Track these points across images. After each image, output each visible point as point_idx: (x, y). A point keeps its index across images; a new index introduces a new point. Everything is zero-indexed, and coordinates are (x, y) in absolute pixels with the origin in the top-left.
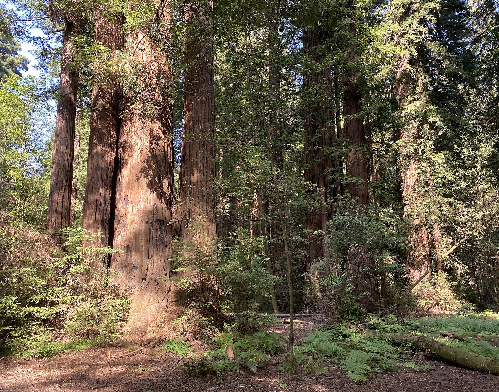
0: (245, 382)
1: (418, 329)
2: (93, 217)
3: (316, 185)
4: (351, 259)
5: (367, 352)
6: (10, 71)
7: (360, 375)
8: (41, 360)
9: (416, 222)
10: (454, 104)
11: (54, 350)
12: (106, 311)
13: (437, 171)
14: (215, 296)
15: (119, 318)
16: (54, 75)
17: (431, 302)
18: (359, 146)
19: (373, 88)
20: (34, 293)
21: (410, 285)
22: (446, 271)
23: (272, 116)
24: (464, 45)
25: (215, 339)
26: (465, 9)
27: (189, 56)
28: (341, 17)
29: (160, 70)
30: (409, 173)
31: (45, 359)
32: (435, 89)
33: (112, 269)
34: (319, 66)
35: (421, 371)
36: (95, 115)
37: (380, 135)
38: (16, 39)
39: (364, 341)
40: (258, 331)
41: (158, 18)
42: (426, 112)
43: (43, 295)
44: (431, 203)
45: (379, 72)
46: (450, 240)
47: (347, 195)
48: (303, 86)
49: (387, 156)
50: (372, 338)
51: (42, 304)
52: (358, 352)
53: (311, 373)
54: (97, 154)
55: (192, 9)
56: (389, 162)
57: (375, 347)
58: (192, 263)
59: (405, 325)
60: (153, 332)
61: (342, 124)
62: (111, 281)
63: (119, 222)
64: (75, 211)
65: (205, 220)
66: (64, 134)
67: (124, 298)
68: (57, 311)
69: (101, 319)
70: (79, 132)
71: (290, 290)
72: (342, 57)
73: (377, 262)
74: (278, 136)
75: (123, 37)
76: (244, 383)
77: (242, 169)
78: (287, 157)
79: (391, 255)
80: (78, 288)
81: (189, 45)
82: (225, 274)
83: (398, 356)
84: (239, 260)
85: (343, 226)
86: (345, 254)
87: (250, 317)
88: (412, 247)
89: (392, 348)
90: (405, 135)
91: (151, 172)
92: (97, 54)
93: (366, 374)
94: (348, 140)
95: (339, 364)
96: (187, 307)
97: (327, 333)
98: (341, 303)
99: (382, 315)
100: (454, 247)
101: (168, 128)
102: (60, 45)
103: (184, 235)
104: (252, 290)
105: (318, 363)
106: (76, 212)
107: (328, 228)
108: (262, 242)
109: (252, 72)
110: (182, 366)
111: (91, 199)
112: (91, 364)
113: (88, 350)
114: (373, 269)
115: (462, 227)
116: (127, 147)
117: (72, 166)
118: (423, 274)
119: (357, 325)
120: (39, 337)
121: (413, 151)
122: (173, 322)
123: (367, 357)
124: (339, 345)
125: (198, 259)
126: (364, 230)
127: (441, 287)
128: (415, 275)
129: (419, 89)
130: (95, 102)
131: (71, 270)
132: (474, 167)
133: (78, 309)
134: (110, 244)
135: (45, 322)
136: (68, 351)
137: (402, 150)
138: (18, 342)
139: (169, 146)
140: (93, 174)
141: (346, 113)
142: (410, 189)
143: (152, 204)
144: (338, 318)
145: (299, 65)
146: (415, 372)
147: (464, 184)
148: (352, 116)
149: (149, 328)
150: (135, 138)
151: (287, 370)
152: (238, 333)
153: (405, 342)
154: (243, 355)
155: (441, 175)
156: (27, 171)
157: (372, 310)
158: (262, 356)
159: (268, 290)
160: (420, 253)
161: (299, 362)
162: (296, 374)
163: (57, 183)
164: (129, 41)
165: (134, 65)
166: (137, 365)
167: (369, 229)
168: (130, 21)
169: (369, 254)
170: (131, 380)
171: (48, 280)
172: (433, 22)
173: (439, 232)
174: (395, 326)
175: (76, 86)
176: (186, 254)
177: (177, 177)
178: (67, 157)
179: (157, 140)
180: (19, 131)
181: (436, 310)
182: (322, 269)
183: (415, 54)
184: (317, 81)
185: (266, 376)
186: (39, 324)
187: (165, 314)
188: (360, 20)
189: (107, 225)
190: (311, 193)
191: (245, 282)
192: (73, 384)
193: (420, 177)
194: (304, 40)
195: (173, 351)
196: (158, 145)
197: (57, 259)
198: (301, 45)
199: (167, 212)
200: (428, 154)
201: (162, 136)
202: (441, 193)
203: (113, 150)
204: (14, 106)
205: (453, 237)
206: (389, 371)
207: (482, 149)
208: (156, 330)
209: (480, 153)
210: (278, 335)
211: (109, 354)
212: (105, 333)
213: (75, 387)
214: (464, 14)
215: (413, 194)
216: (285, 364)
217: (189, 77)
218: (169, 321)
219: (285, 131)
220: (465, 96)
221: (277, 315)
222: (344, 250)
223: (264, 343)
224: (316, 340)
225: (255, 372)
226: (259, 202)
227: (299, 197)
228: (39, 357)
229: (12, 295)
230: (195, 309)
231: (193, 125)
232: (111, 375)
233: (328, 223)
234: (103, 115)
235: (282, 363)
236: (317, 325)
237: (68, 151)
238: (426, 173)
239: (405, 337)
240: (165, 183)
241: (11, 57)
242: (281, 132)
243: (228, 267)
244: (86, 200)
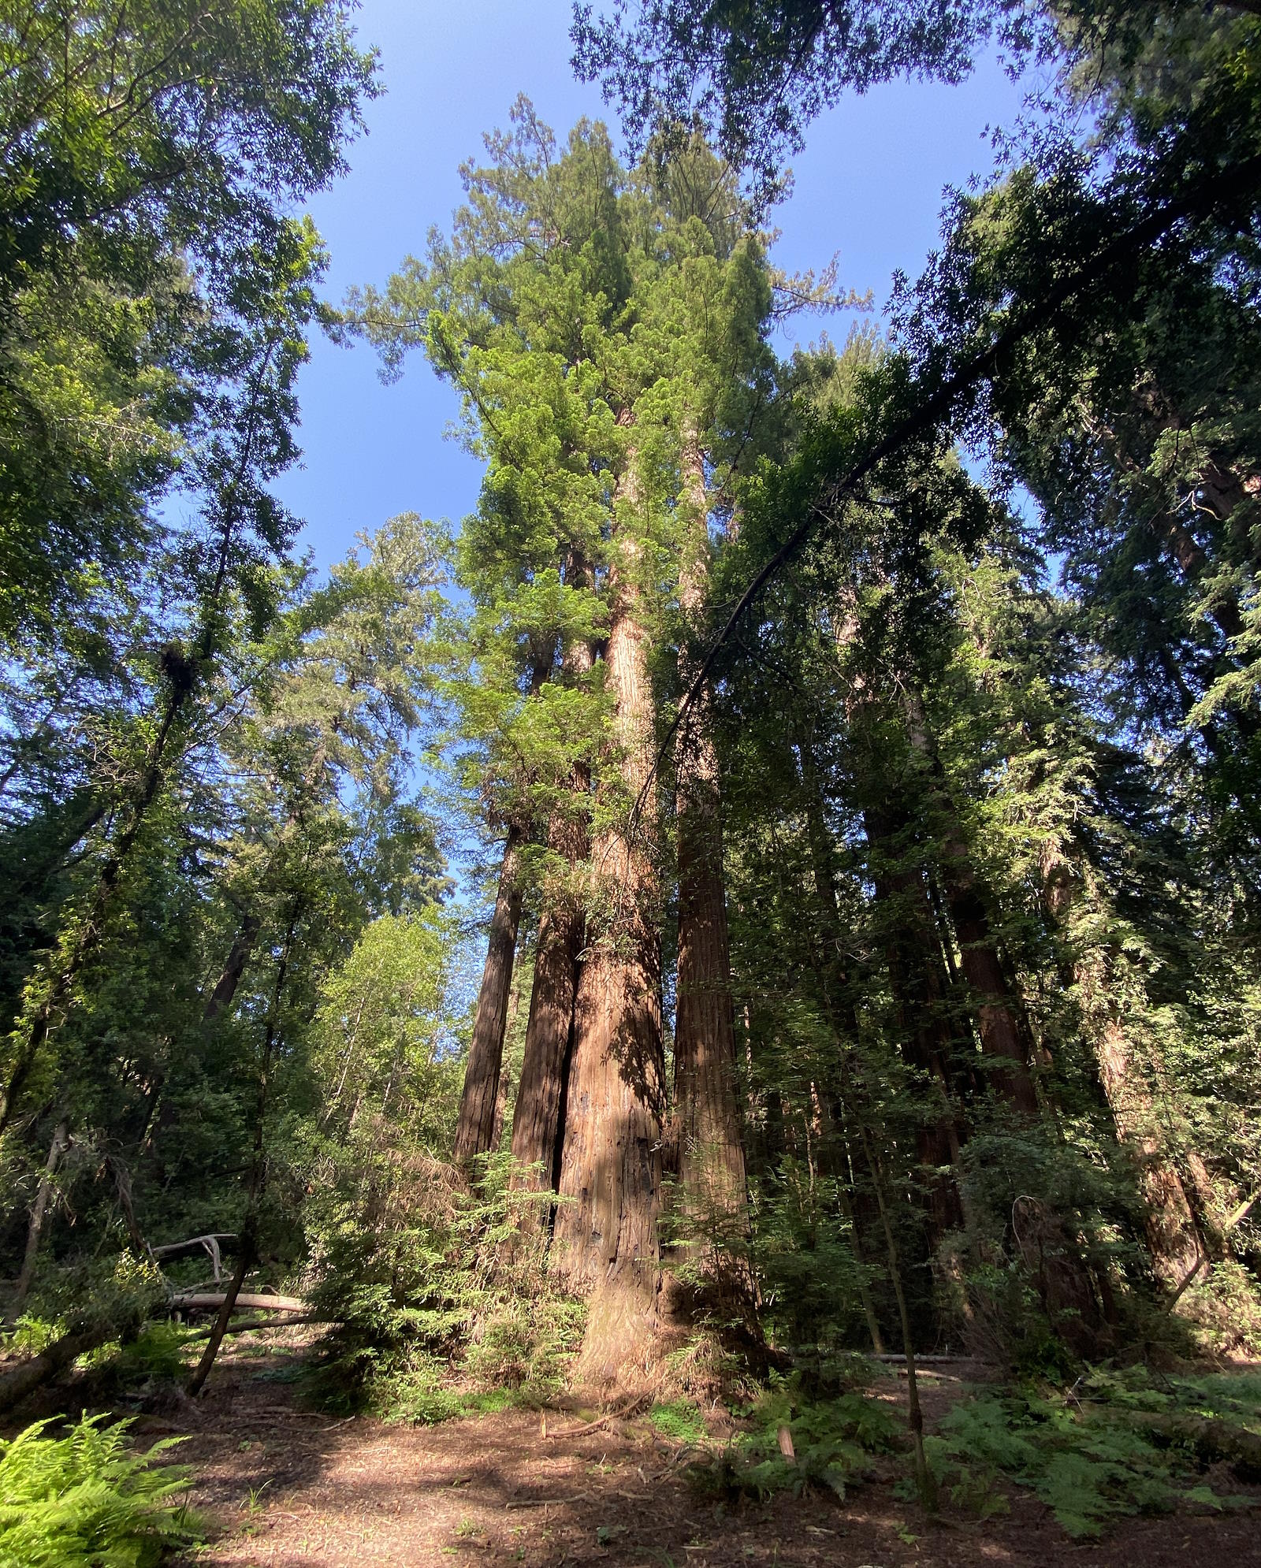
0: (821, 1521)
1: (1205, 1403)
2: (529, 1132)
3: (926, 1071)
4: (1022, 1230)
5: (1094, 1458)
6: (429, 899)
7: (1084, 1520)
8: (419, 1428)
9: (1148, 1149)
10: (1166, 917)
11: (443, 1409)
12: (542, 1327)
13: (1165, 1042)
14: (749, 1304)
15: (565, 1344)
16: (488, 900)
17: (1224, 1334)
18: (996, 999)
19: (1004, 896)
20: (420, 1281)
21: (1168, 1294)
22: (1241, 1260)
23: (829, 948)
24: (1156, 817)
25: (755, 1406)
26: (1142, 763)
27: (684, 862)
28: (924, 790)
29: (640, 886)
30: (1107, 1047)
31: (425, 1428)
32: (1123, 893)
33: (556, 1238)
34: (896, 865)
35: (1229, 1512)
36: (543, 956)
37: (1034, 977)
38: (443, 854)
39: (1083, 1431)
40: (842, 1393)
41: (638, 814)
42: (1113, 932)
43: (434, 1287)
44: (1170, 1108)
45: (1009, 868)
46: (1233, 1189)
47: (991, 1093)
48: (876, 897)
49: (1057, 1015)
50: (1102, 1424)
51: (431, 1304)
52: (1073, 1458)
53: (969, 1510)
54: (542, 1019)
55: (687, 797)
56: (1062, 1026)
57: (1111, 1447)
58: (701, 1229)
59: (1171, 1392)
60: (631, 1381)
61: (958, 960)
62: (554, 1261)
63: (571, 1143)
64: (502, 1122)
65: (721, 1140)
66: (494, 988)
67: (577, 1299)
68: (455, 1321)
69: (532, 1344)
70: (519, 986)
71: (900, 1299)
72: (938, 848)
73: (1081, 1237)
74: (843, 982)
75: (588, 841)
76: (820, 1523)
77: (783, 1042)
78: (863, 1019)
79: (1110, 1223)
80: (495, 1273)
81: (683, 845)
82: (765, 1257)
83: (1167, 1472)
84: (791, 1227)
85: (993, 1157)
86: (1008, 1218)
87: (823, 1358)
88: (1151, 1204)
89: (1151, 1452)
90: (1084, 975)
91: (625, 1050)
92: (551, 867)
93: (1099, 1519)
94: (974, 988)
95: (1033, 1489)
96: (695, 1327)
97: (996, 1407)
98: (1018, 1333)
99: (1115, 1366)
100: (1246, 1205)
101: (654, 974)
102: (500, 858)
103: (684, 1169)
104: (822, 1293)
105: (983, 1483)
106: (504, 1124)
107: (965, 1161)
108: (833, 1189)
109: (786, 880)
110: (685, 1469)
111: (528, 1097)
112: (508, 1448)
113: (506, 1413)
114: (1074, 1253)
115: (1252, 1160)
116: (588, 1006)
117: (502, 1042)
118: (1190, 1269)
119: (1061, 1390)
120: (420, 1377)
121: (1106, 1006)
122: (668, 1360)
123: (1096, 1472)
124: (1026, 1439)
125: (712, 1222)
126: (1039, 1166)
127: (1240, 1298)
128: (1174, 1269)
129: (1091, 893)
130: (543, 938)
131: (486, 1235)
132: (1241, 1033)
133: (494, 1319)
134: (555, 1185)
135: (433, 1344)
136: (469, 1411)
137: (1084, 1004)
138: (384, 1384)
139: (655, 1003)
140: (534, 1054)
141: (961, 940)
142: (1119, 1081)
143: (627, 1108)
144: (1015, 1369)
145: (864, 866)
146: (1215, 1514)
147: (1229, 1069)
148: (973, 945)
149: (620, 1370)
150: (601, 991)
151: (914, 1496)
152: (800, 1396)
153: (1181, 1436)
154: (813, 1452)
155: (1174, 1050)
156: (435, 1051)
157: (1092, 1353)
158: (856, 1458)
159: (858, 1295)
160: (1175, 1218)
161: (940, 1478)
162: (936, 1509)
163: (476, 1070)
164: (596, 846)
165: (602, 878)
166: (596, 1459)
167: (1048, 1162)
168: (598, 820)
169: (1058, 1219)
170: (583, 1495)
171: (446, 1256)
172: (1088, 786)
173: (1203, 1172)
174: (1152, 1396)
175: (517, 914)
176: (689, 1211)
177: (670, 1057)
178: (496, 1026)
179: (636, 994)
180: (430, 986)
181: (1239, 1355)
182: (964, 1252)
183: (1070, 837)
184: (900, 890)
185: (868, 1510)
186: (423, 1348)
187: (652, 1340)
188: (958, 792)
189: (551, 1146)
190: (920, 1090)
191: (807, 1276)
192: (472, 1493)
193: (1132, 1055)
194: (866, 827)
195: (671, 1431)
196: (637, 1002)
197: (464, 1213)
198: (864, 836)
199: (653, 1124)
200: (1137, 1009)
201: (645, 986)
202: (1184, 1086)
203: (567, 1013)
204: (428, 950)
205: (1236, 1182)
206: (1152, 1511)
207: (1249, 998)
208: (635, 1377)
209: (1245, 1006)
210: (888, 1407)
211: (544, 1427)
212: (537, 1375)
213: (474, 1499)
214: (1141, 771)
215: (1127, 1089)
216: (909, 1483)
217: (684, 894)
218: (660, 1357)
219: (854, 973)
220: (1183, 902)
221: (885, 1356)
222: (1002, 1208)
223: (858, 1423)
224: (972, 1424)
225: (842, 1497)
226: (821, 1107)
227: (898, 1095)
228: (416, 1421)
229: (383, 1282)
230: (710, 1334)
231: (694, 966)
232: (544, 1477)
233: (961, 1151)
234: (554, 957)
235: (901, 1479)
236: (969, 1386)
237: (499, 1016)
238: (1143, 1046)
239: (1178, 1423)
240: (650, 1068)
241: (433, 880)
242: (847, 975)
243: (770, 1241)
244: (520, 1099)
